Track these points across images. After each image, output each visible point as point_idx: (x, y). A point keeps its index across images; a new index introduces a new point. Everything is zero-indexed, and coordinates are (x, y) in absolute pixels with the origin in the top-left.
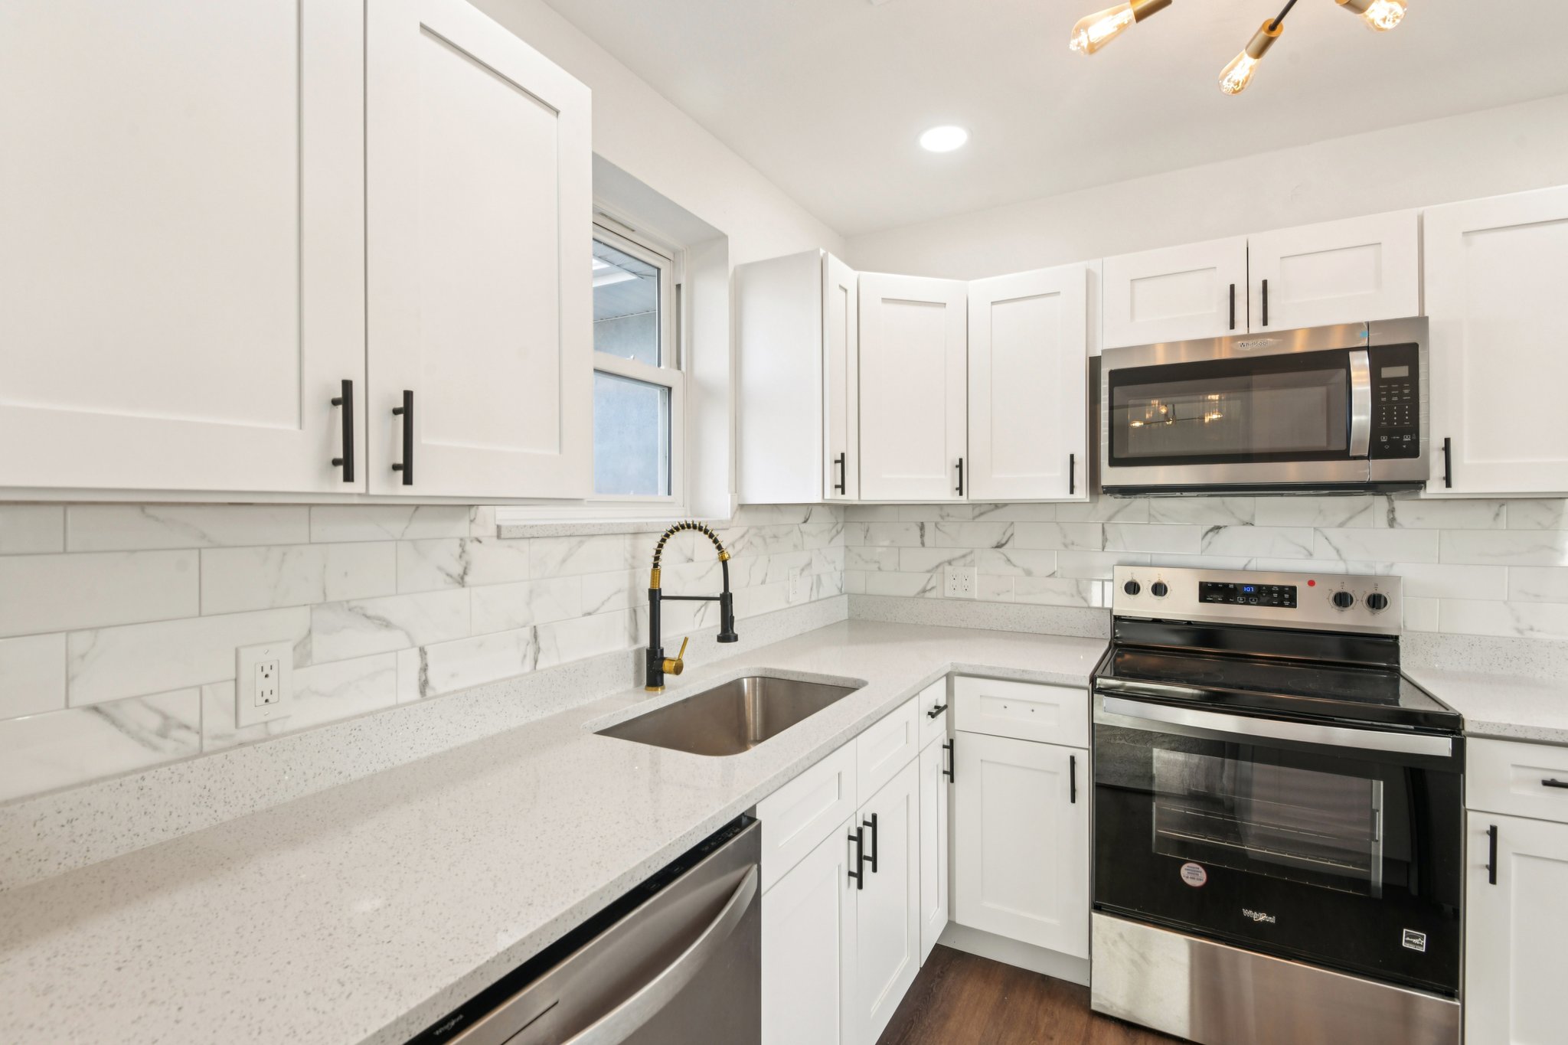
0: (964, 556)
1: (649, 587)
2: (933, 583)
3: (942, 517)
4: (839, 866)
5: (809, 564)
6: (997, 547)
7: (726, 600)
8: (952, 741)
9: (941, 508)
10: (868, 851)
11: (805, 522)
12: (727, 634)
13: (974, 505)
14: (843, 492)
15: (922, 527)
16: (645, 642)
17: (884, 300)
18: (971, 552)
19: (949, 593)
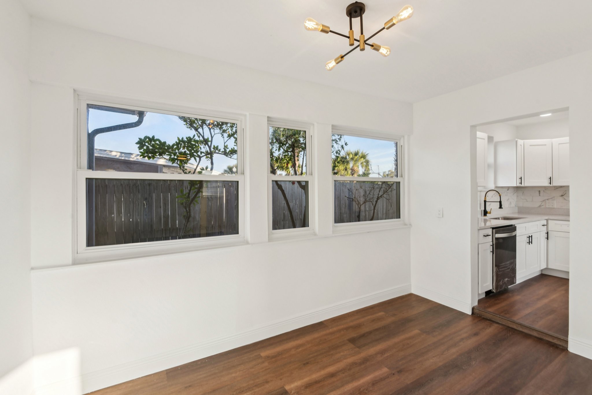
0: (552, 198)
1: (484, 200)
2: (542, 204)
3: (545, 189)
4: (526, 240)
5: (509, 199)
6: (561, 196)
7: (500, 202)
8: (548, 232)
9: (545, 188)
10: (530, 241)
11: (508, 190)
12: (501, 207)
13: (555, 187)
14: (521, 184)
15: (539, 192)
16: (483, 209)
17: (531, 145)
18: (554, 197)
19: (547, 206)
